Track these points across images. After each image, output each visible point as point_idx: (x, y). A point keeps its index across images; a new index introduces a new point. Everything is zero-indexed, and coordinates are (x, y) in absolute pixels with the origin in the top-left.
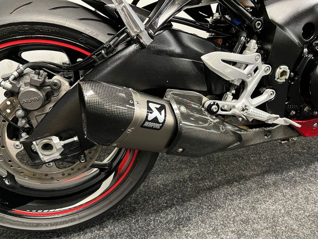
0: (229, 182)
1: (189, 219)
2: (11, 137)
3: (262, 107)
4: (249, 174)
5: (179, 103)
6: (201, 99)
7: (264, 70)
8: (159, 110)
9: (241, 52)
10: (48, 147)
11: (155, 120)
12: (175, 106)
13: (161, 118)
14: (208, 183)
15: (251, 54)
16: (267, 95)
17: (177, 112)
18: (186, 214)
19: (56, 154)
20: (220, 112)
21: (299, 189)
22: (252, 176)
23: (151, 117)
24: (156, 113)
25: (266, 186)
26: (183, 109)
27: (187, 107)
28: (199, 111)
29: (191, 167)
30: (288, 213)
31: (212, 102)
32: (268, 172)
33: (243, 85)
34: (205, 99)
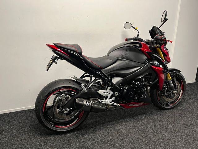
0: (109, 122)
1: (97, 130)
2: (58, 109)
3: (112, 101)
4: (115, 120)
5: (93, 101)
6: (98, 100)
7: (112, 93)
8: (89, 103)
9: (106, 90)
10: (66, 110)
11: (88, 105)
12: (92, 102)
13: (89, 104)
14: (103, 122)
15: (108, 90)
16: (113, 99)
17: (92, 103)
18: (96, 129)
19: (67, 112)
20: (102, 102)
21: (128, 123)
22: (116, 120)
23: (87, 104)
24: (88, 104)
25: (119, 122)
26: (93, 102)
27: (94, 101)
28: (98, 102)
29: (99, 118)
30: (123, 129)
31: (100, 100)
32: (121, 119)
33: (107, 97)
34: (99, 100)
